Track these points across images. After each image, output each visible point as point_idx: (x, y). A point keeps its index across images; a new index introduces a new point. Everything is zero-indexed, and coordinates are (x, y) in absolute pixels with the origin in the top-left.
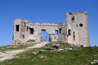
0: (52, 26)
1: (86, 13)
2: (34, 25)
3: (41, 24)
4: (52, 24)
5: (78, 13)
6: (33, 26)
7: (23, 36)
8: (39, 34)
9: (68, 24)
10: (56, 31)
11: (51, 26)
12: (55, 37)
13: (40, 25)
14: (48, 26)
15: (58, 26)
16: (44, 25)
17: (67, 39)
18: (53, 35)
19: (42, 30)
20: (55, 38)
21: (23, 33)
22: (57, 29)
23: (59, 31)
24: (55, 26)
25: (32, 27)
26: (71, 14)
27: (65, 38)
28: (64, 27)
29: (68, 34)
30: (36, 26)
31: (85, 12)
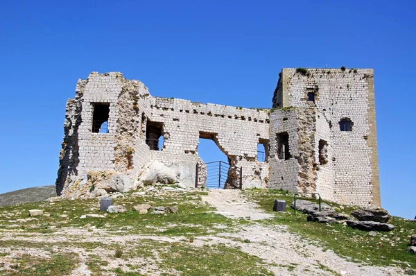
0: (243, 118)
1: (366, 76)
2: (165, 109)
3: (195, 108)
4: (247, 112)
5: (332, 71)
6: (161, 111)
7: (129, 155)
8: (186, 152)
9: (317, 118)
10: (262, 141)
11: (240, 120)
12: (258, 170)
13: (191, 111)
14: (226, 117)
15: (268, 121)
16: (209, 114)
17: (315, 179)
18: (249, 159)
19: (203, 135)
20: (257, 173)
21: (124, 141)
22: (265, 136)
23: (274, 144)
24: (256, 121)
25: (155, 118)
26: (303, 72)
27: (305, 177)
28: (301, 126)
29: (317, 161)
30: (176, 114)
31: (365, 71)
